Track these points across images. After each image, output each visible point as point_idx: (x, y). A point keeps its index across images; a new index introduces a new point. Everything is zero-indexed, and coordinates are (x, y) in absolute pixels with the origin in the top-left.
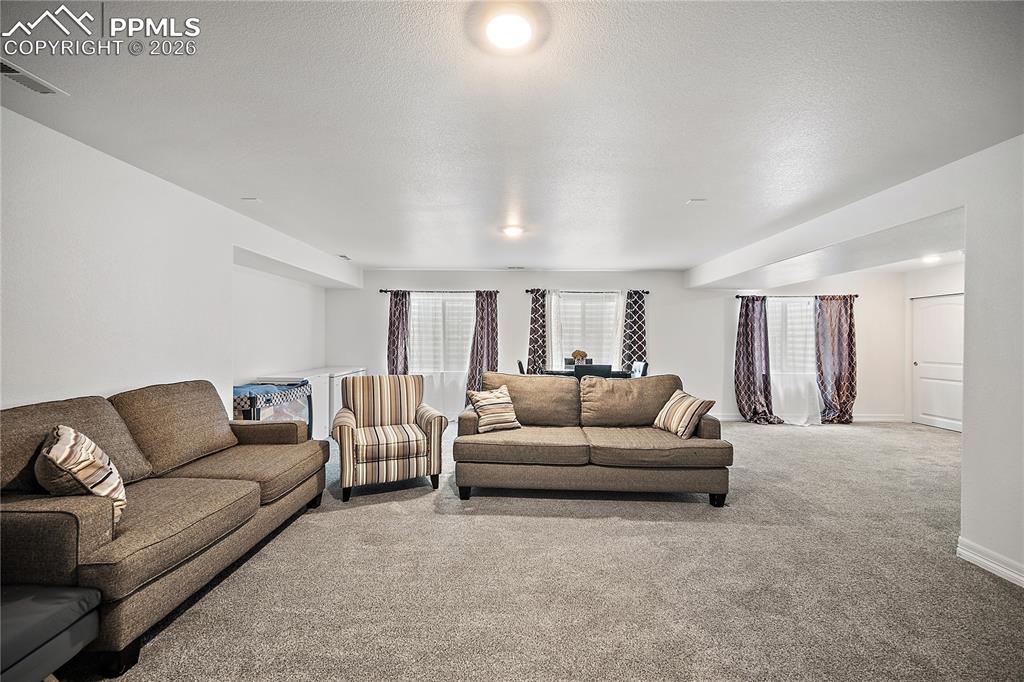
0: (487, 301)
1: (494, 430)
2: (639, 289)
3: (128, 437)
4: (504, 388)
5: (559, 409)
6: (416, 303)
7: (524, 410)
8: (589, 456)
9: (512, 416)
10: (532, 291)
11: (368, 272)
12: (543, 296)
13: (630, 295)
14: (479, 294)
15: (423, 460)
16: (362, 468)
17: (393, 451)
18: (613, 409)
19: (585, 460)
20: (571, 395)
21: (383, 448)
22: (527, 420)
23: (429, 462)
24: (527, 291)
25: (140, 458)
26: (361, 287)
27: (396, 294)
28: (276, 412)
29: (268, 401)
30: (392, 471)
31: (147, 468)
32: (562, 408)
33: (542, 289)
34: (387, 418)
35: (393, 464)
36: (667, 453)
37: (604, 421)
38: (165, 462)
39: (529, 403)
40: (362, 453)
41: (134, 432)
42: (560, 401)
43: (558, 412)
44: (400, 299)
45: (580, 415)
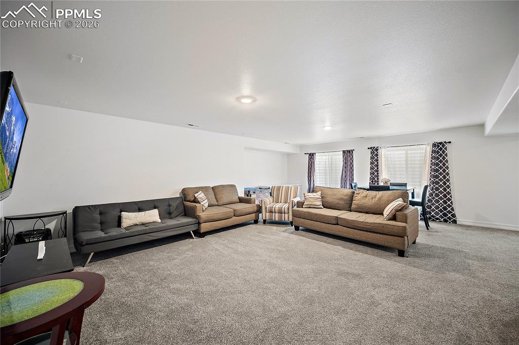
0: (348, 155)
1: (310, 208)
2: (442, 140)
3: (214, 196)
4: (319, 193)
5: (340, 202)
6: (318, 158)
7: (326, 202)
8: (337, 221)
9: (319, 203)
10: (371, 148)
11: (301, 147)
12: (377, 150)
13: (434, 145)
14: (344, 152)
15: (286, 215)
16: (267, 214)
17: (276, 211)
18: (364, 204)
19: (334, 222)
20: (347, 197)
21: (273, 209)
22: (326, 206)
23: (288, 216)
24: (369, 148)
25: (215, 201)
26: (298, 152)
27: (310, 154)
28: (257, 196)
29: (254, 192)
30: (276, 217)
31: (216, 203)
32: (342, 202)
33: (376, 146)
34: (282, 201)
35: (277, 214)
36: (369, 224)
37: (360, 210)
38: (221, 202)
39: (329, 199)
40: (267, 209)
41: (215, 195)
42: (342, 199)
43: (339, 204)
44: (312, 156)
45: (351, 206)
